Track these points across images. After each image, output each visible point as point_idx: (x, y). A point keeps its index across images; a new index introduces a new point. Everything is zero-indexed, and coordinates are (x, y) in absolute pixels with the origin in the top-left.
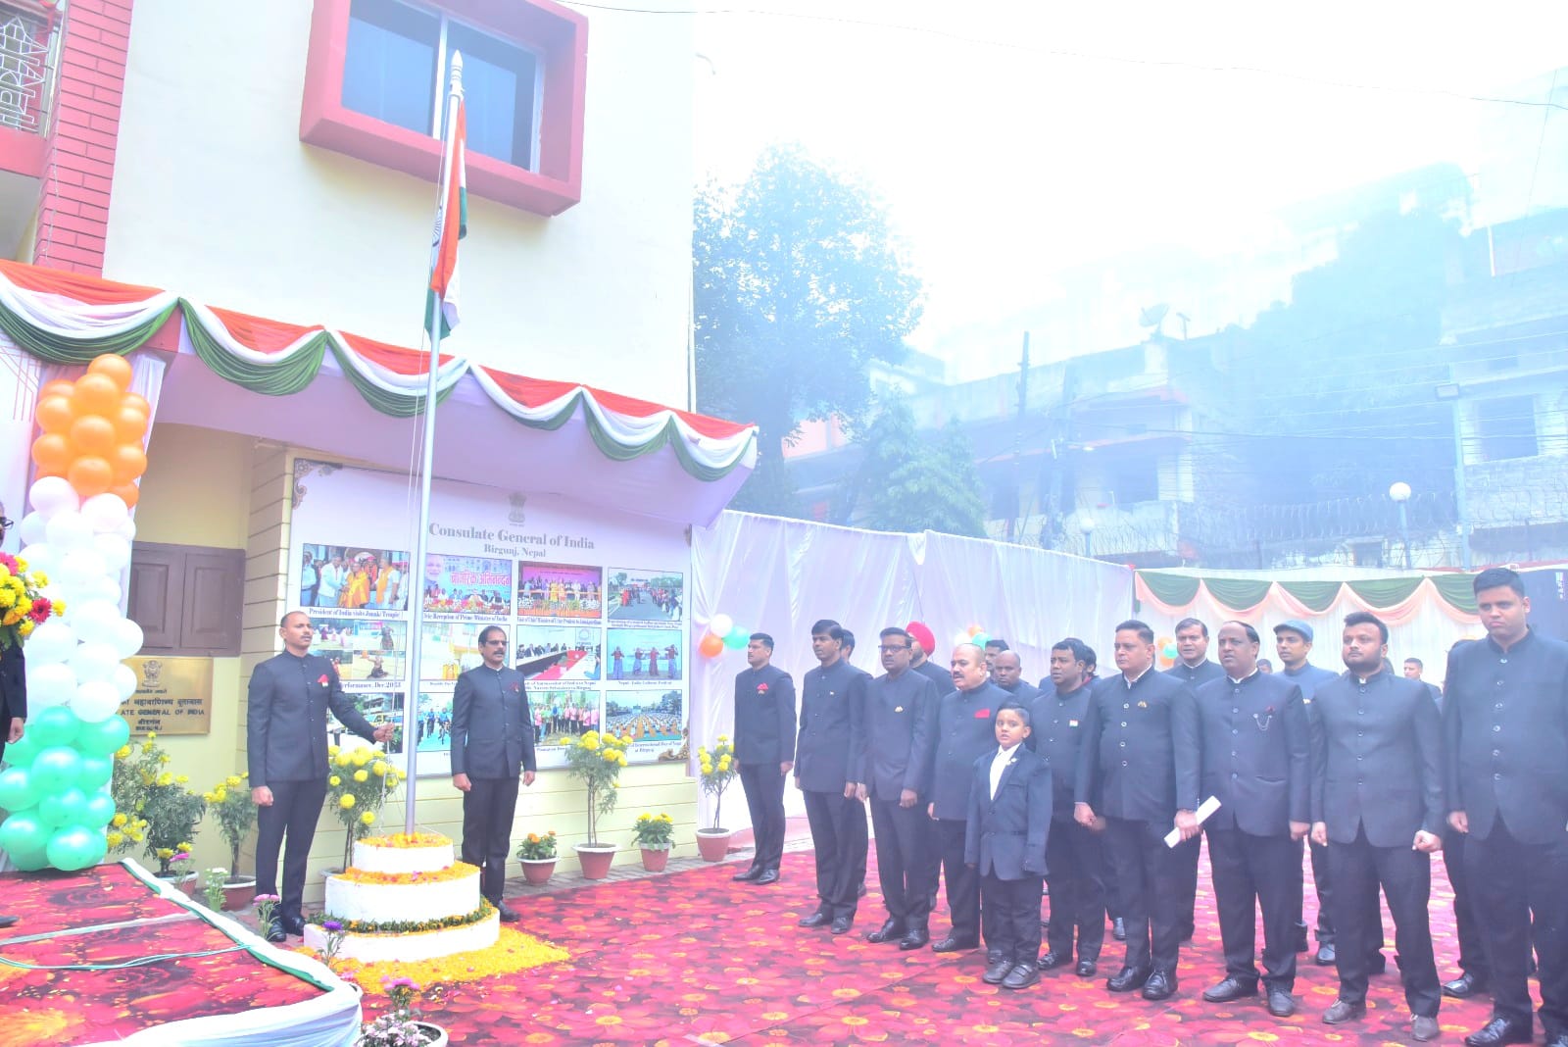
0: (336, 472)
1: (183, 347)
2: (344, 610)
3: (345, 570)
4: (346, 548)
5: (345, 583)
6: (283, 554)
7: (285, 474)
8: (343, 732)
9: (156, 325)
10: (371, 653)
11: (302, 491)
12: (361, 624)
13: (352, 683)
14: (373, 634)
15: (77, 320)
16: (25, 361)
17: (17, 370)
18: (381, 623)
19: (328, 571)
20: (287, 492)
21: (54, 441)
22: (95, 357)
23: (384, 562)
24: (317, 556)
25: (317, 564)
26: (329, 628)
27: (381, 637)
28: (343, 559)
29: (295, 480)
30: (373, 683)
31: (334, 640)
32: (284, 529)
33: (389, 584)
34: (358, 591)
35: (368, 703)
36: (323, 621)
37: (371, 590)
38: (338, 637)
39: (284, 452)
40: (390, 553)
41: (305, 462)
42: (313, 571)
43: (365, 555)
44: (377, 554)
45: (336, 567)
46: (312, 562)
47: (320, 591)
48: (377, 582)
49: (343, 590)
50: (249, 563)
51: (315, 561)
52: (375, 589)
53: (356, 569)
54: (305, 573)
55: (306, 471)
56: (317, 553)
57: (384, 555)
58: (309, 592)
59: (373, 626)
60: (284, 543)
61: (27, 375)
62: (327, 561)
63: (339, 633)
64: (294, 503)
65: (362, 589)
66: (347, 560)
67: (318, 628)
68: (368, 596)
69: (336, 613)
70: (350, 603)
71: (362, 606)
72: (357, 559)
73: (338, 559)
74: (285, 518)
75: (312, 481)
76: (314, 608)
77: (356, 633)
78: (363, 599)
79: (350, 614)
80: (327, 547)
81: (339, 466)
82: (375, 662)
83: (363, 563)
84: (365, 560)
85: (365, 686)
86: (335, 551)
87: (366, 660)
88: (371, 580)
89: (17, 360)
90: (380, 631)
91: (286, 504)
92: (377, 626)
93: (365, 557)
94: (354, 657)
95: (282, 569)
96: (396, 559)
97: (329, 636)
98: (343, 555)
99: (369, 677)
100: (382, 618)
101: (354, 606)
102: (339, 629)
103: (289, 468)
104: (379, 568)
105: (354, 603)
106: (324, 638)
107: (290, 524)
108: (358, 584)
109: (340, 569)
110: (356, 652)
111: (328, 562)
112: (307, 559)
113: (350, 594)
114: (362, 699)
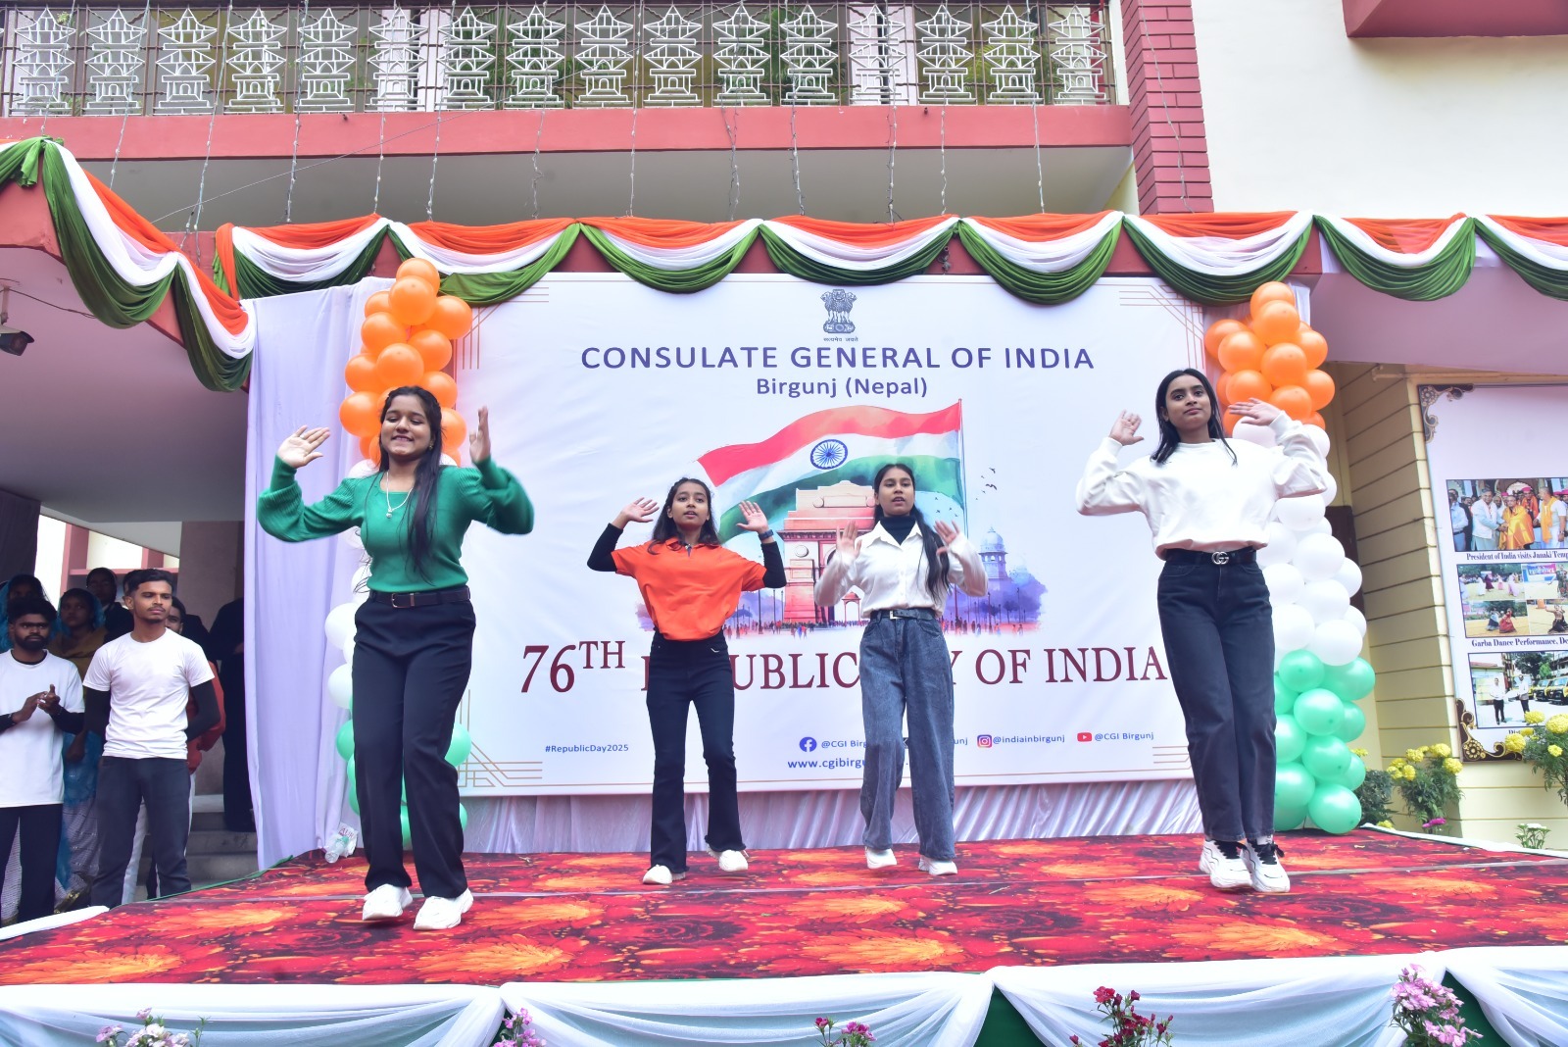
0: (1466, 394)
1: (1327, 266)
2: (1506, 553)
3: (1499, 506)
4: (1494, 481)
5: (1501, 521)
6: (1425, 495)
7: (1409, 405)
8: (1531, 698)
9: (1301, 248)
10: (1548, 602)
11: (1432, 421)
12: (1530, 568)
13: (1532, 639)
14: (1548, 579)
15: (1231, 258)
16: (1188, 309)
17: (1183, 320)
18: (1553, 565)
19: (1478, 508)
20: (1416, 424)
21: (1248, 377)
22: (1254, 290)
23: (1543, 492)
24: (1464, 493)
25: (1466, 502)
26: (1493, 575)
27: (1556, 583)
28: (1494, 494)
29: (1422, 411)
30: (1557, 638)
31: (1501, 589)
32: (1421, 466)
33: (1555, 518)
34: (1518, 532)
35: (1556, 662)
36: (1484, 567)
37: (1534, 527)
38: (1505, 585)
39: (1403, 381)
40: (1549, 481)
41: (1430, 389)
42: (1462, 510)
43: (1519, 487)
44: (1533, 483)
45: (1488, 504)
46: (1459, 500)
47: (1474, 533)
48: (1539, 517)
49: (1501, 530)
50: (1357, 521)
51: (1463, 499)
52: (1538, 525)
53: (1512, 504)
54: (1455, 514)
55: (1433, 397)
56: (1463, 489)
57: (1541, 484)
58: (1463, 535)
59: (1544, 570)
60: (1423, 482)
61: (1192, 323)
62: (1476, 497)
63: (1505, 580)
64: (1426, 435)
65: (1522, 527)
66: (1499, 494)
67: (1480, 576)
68: (1532, 536)
69: (1497, 557)
70: (1511, 545)
71: (1527, 547)
72: (1510, 491)
73: (1488, 493)
74: (1419, 454)
75: (1441, 407)
76: (1472, 553)
77: (1526, 580)
78: (1527, 539)
79: (1514, 557)
80: (1473, 482)
81: (1469, 388)
82: (1555, 613)
83: (1518, 496)
84: (1519, 492)
85: (1549, 642)
86: (1482, 485)
87: (1543, 611)
88: (1531, 515)
89: (1182, 309)
90: (1555, 575)
91: (1418, 438)
92: (1549, 570)
93: (1520, 489)
94: (1528, 607)
95: (1427, 511)
96: (1557, 488)
97: (1494, 584)
98: (1493, 488)
99: (1550, 631)
100: (1553, 559)
101: (1517, 547)
102: (1506, 576)
103: (1412, 397)
104: (1538, 500)
105: (1516, 544)
106: (1489, 587)
107: (1426, 460)
108: (1518, 520)
109: (1493, 505)
110: (1529, 602)
111: (1477, 499)
112: (1453, 497)
113: (1510, 533)
114: (1547, 659)
